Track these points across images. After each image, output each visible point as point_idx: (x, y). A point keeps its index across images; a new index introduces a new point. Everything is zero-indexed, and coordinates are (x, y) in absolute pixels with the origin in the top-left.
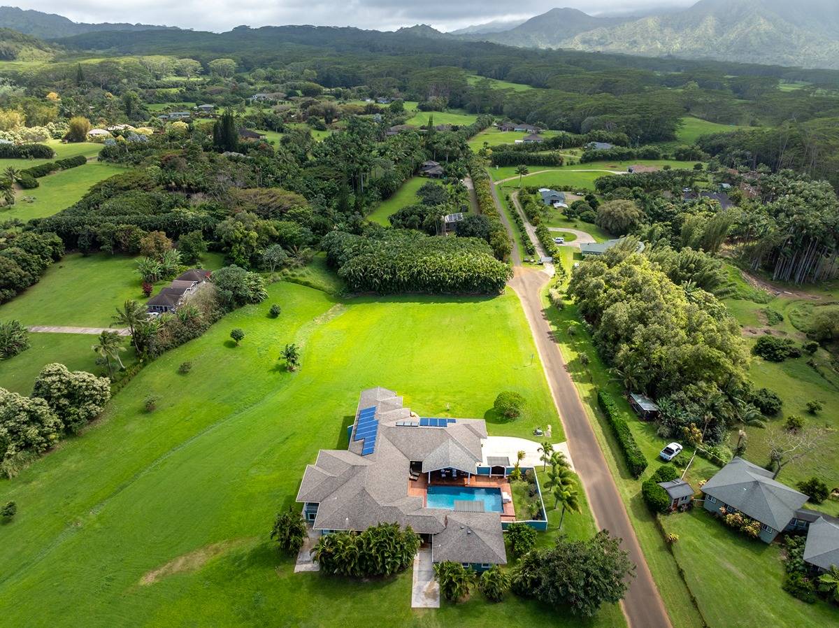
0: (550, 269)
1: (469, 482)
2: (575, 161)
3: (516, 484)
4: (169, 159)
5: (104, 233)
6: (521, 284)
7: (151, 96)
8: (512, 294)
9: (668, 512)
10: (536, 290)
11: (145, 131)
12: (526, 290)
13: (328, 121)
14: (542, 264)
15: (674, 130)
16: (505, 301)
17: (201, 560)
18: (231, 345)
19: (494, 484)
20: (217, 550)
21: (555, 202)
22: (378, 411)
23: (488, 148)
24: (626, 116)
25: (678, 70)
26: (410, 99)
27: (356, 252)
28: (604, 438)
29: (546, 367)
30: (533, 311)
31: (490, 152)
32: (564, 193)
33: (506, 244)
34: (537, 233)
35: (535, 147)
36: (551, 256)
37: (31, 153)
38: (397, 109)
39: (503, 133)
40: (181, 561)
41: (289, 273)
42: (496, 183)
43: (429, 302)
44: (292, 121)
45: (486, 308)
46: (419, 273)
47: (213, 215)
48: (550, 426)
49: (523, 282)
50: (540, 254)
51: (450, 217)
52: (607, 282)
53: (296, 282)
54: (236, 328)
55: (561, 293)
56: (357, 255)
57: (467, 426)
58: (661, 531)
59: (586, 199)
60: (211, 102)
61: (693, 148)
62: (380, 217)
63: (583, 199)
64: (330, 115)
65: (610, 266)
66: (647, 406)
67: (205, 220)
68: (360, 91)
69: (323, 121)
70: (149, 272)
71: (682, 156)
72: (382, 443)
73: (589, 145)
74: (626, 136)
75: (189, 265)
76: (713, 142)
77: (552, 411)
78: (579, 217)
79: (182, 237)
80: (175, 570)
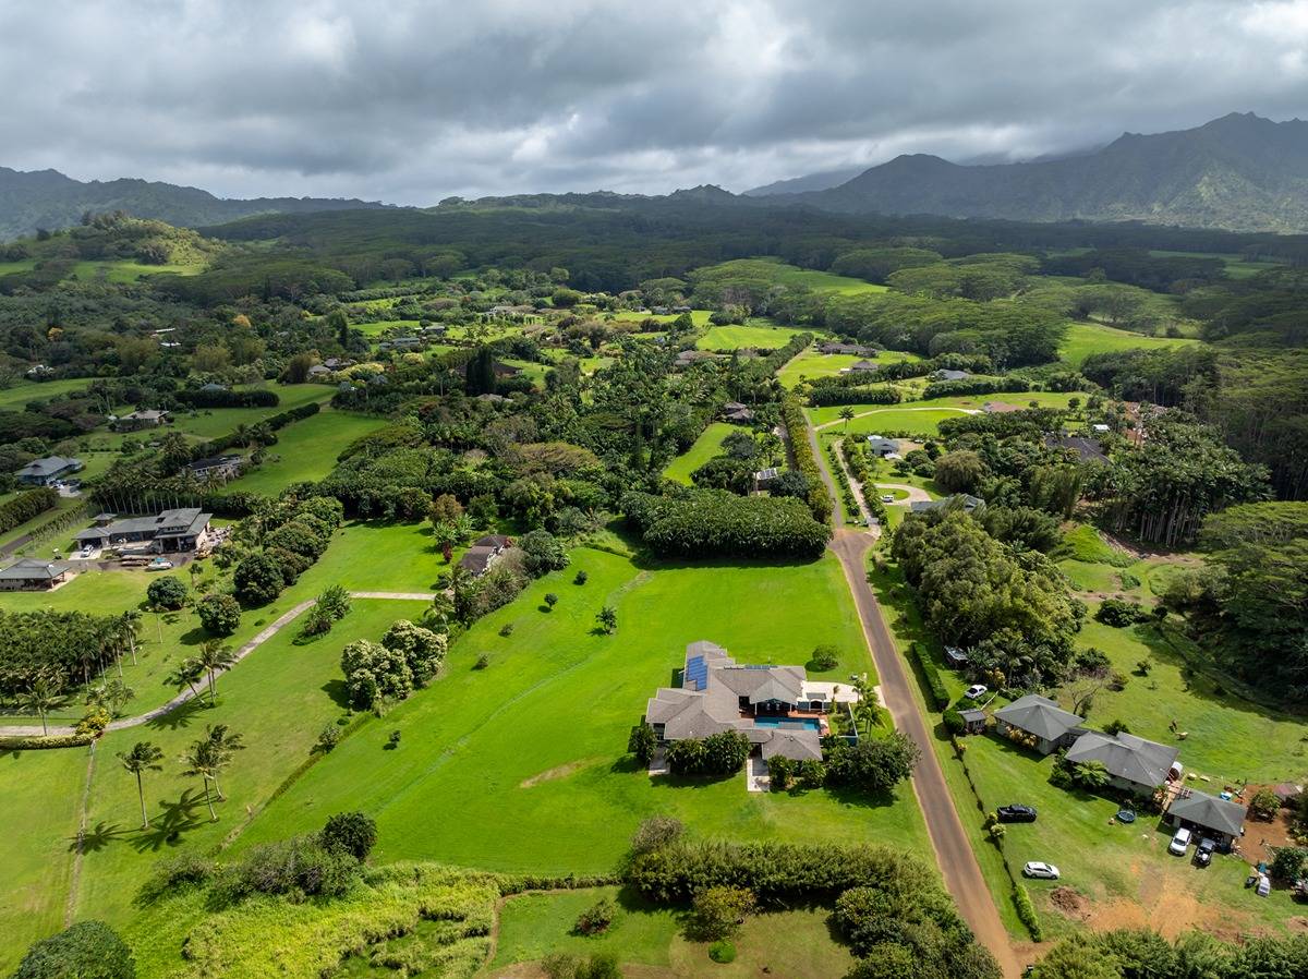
0: (876, 531)
1: (791, 714)
2: (918, 397)
3: (834, 715)
4: (428, 408)
5: (387, 498)
6: (843, 548)
7: (359, 314)
8: (832, 557)
9: (963, 734)
10: (858, 553)
11: (375, 368)
12: (848, 553)
13: (595, 345)
14: (867, 526)
15: (1055, 349)
16: (825, 564)
17: (566, 772)
18: (544, 610)
19: (815, 716)
20: (578, 766)
21: (887, 452)
22: (706, 658)
23: (805, 382)
24: (989, 332)
25: (1085, 245)
26: (700, 308)
27: (662, 514)
28: (916, 683)
29: (866, 626)
30: (855, 576)
31: (808, 388)
32: (899, 440)
33: (825, 503)
34: (863, 491)
35: (867, 378)
36: (877, 516)
37: (255, 401)
38: (684, 325)
39: (826, 356)
40: (550, 773)
41: (588, 539)
42: (817, 429)
43: (745, 567)
44: (547, 345)
45: (805, 572)
46: (733, 535)
47: (497, 476)
48: (865, 674)
49: (845, 546)
50: (865, 514)
51: (763, 474)
52: (928, 542)
53: (595, 547)
54: (549, 591)
55: (885, 556)
56: (662, 518)
57: (788, 670)
58: (954, 745)
59: (926, 447)
60: (439, 319)
61: (1072, 376)
62: (678, 472)
63: (921, 447)
64: (597, 337)
65: (930, 525)
66: (959, 657)
67: (491, 481)
68: (630, 298)
69: (587, 343)
70: (445, 538)
71: (1057, 386)
72: (712, 681)
73: (937, 373)
74: (987, 359)
75: (481, 530)
76: (1104, 366)
77: (869, 663)
78: (914, 470)
79: (473, 500)
80: (547, 778)
